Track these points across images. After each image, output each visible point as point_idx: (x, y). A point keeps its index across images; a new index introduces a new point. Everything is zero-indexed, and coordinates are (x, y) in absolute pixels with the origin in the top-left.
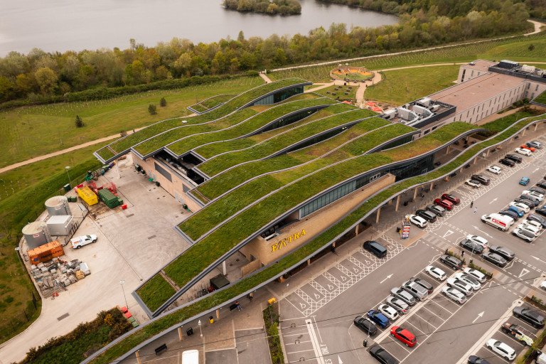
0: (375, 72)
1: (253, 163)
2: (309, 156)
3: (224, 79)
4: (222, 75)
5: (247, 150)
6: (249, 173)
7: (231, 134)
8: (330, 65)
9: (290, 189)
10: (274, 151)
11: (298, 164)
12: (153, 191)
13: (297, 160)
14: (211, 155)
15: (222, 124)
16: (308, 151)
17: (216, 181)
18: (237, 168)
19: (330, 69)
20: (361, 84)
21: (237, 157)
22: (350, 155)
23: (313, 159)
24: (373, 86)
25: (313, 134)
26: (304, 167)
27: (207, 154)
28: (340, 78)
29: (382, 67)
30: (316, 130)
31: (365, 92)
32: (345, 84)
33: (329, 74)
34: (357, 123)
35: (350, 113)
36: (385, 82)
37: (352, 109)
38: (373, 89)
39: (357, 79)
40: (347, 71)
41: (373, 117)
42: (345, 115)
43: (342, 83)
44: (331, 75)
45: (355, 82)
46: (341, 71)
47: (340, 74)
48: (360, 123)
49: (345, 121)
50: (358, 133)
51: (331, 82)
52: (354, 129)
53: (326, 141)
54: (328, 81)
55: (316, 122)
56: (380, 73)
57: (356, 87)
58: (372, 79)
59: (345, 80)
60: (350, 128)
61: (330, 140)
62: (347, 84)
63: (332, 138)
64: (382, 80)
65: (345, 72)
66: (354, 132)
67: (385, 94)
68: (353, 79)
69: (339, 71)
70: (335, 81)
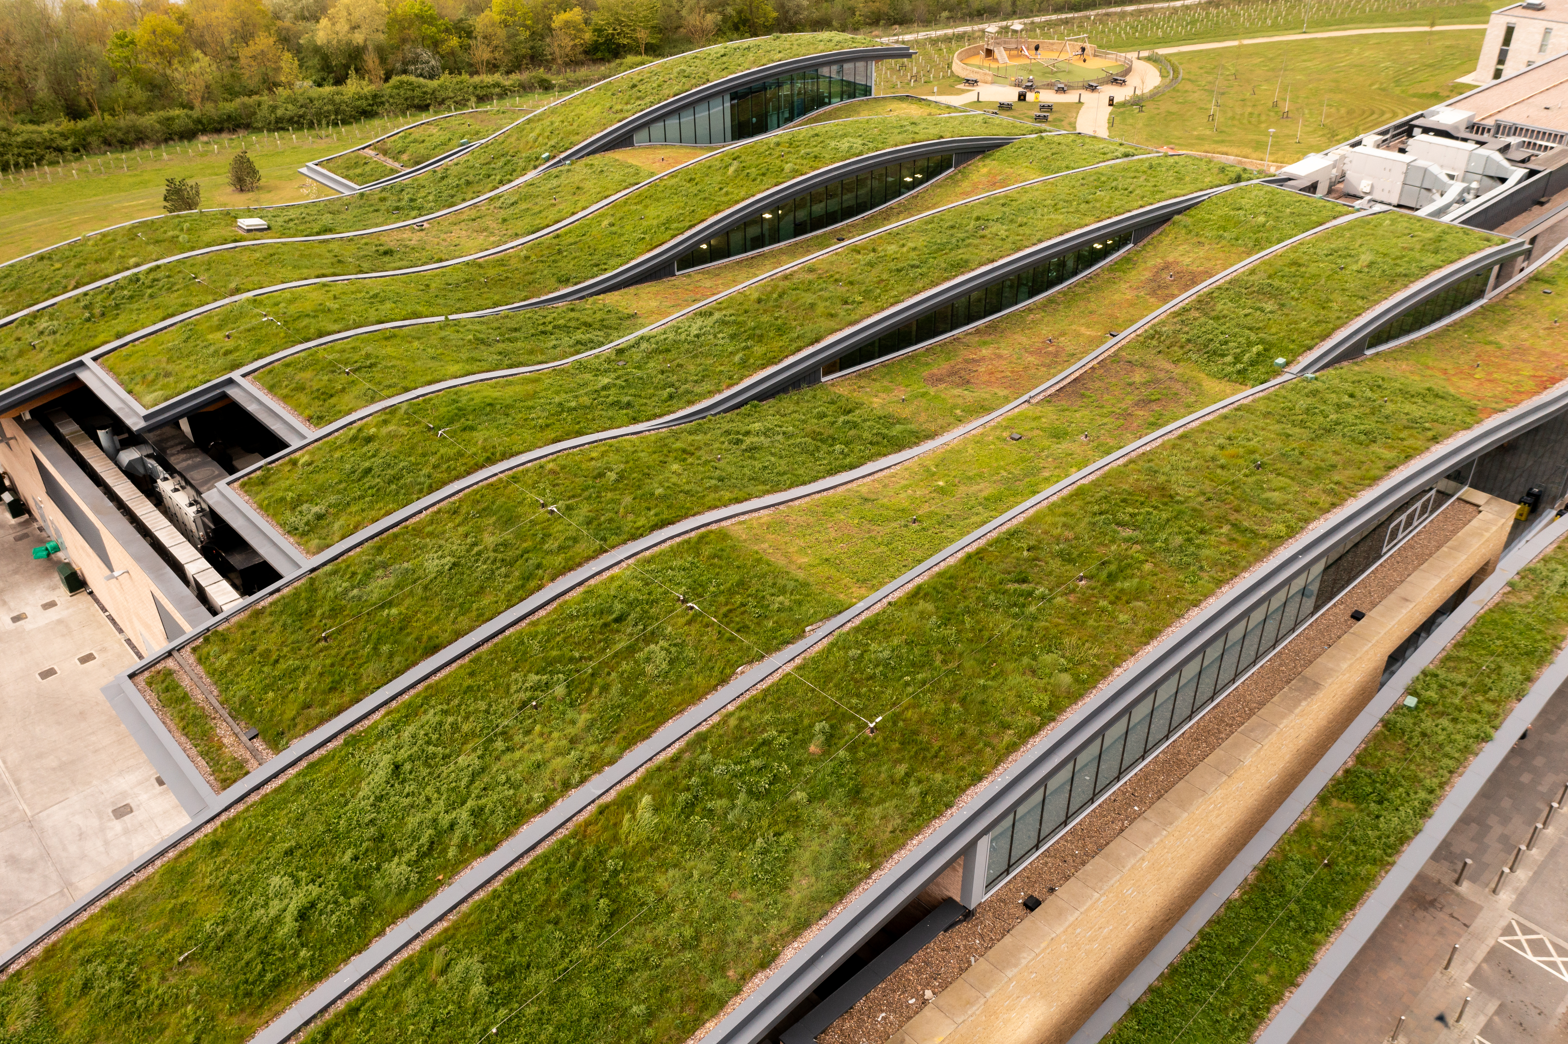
0: (1132, 56)
1: (612, 447)
2: (953, 394)
3: (525, 88)
4: (515, 77)
5: (581, 367)
6: (575, 522)
7: (500, 281)
8: (948, 39)
9: (879, 650)
10: (746, 366)
11: (898, 445)
12: (38, 619)
13: (888, 420)
14: (347, 400)
15: (459, 234)
16: (941, 366)
17: (340, 585)
18: (494, 487)
19: (951, 51)
20: (1087, 96)
21: (507, 409)
22: (1211, 385)
23: (985, 409)
24: (1138, 102)
25: (961, 266)
26: (943, 461)
27: (326, 395)
28: (998, 78)
29: (1149, 43)
30: (976, 246)
31: (1112, 124)
32: (1022, 97)
33: (949, 66)
34: (1179, 212)
35: (1125, 170)
36: (1180, 86)
37: (1126, 155)
38: (1141, 111)
39: (1064, 79)
40: (1019, 56)
41: (1242, 184)
42: (1103, 179)
43: (1010, 95)
44: (958, 67)
45: (1061, 90)
46: (997, 54)
47: (994, 65)
48: (1192, 212)
49: (1117, 204)
50: (1197, 262)
51: (963, 91)
52: (1167, 241)
53: (1030, 310)
54: (950, 90)
55: (964, 208)
56: (1148, 59)
57: (1068, 106)
58: (1127, 78)
59: (1018, 84)
60: (1145, 241)
61: (1050, 301)
62: (1030, 96)
63: (1058, 292)
64: (1168, 80)
65: (1010, 57)
66: (1170, 259)
67: (1195, 129)
68: (1049, 81)
69: (989, 53)
70: (977, 89)
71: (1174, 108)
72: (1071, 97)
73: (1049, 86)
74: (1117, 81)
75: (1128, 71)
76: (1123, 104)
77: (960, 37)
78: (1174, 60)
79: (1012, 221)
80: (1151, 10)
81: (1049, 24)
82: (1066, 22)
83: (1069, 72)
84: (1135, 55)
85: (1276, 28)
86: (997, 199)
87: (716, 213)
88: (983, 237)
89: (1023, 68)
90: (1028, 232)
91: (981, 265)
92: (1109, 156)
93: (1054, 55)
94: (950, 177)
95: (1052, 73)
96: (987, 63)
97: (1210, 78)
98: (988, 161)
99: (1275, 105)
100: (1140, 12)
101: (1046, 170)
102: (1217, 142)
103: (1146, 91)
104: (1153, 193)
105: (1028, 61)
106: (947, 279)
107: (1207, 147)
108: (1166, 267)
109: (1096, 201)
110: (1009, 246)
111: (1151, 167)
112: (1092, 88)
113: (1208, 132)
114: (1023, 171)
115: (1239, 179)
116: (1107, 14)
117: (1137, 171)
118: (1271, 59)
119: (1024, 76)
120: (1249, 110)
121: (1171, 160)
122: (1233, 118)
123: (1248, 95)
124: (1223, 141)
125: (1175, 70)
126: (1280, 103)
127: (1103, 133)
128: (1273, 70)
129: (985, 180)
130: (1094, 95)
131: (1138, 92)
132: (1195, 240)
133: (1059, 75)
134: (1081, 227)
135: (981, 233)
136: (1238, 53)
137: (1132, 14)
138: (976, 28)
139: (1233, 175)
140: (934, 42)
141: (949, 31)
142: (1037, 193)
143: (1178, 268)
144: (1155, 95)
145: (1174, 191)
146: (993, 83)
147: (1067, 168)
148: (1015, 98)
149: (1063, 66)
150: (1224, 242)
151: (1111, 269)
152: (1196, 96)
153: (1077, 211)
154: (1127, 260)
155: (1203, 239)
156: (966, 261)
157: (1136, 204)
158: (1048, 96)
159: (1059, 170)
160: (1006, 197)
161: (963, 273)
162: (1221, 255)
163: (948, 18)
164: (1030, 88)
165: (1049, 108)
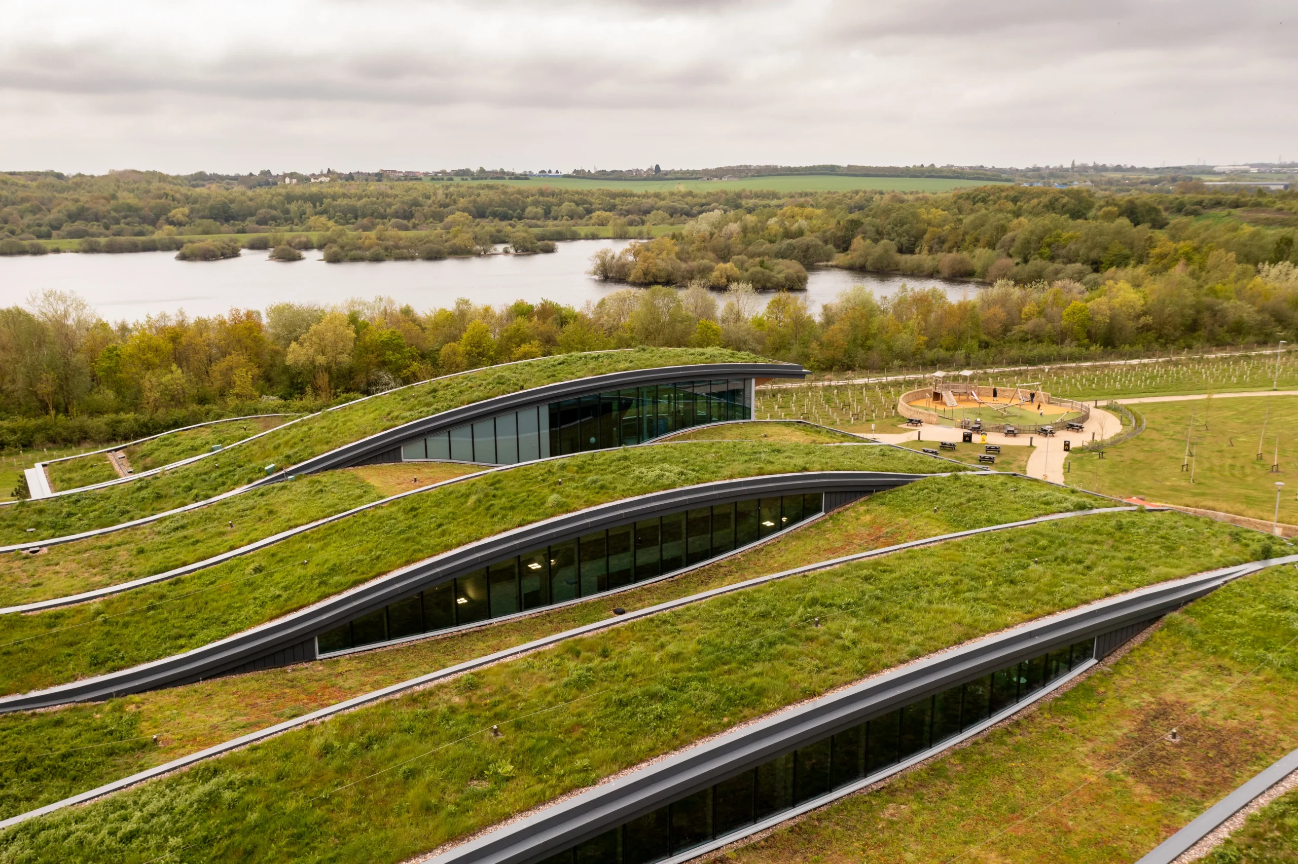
0: (1089, 404)
8: (897, 384)
20: (1038, 440)
28: (944, 419)
29: (1107, 394)
30: (791, 660)
31: (1067, 469)
32: (967, 438)
33: (895, 407)
34: (1174, 606)
35: (1077, 528)
36: (1144, 435)
37: (1081, 507)
38: (1101, 457)
39: (1014, 423)
40: (968, 400)
41: (1275, 562)
42: (1043, 542)
43: (955, 435)
44: (903, 408)
45: (1011, 433)
46: (945, 398)
47: (940, 408)
48: (1198, 607)
49: (1067, 588)
50: (1223, 710)
51: (905, 430)
52: (1157, 658)
53: (889, 791)
54: (892, 429)
55: (799, 581)
56: (1107, 408)
57: (1018, 449)
58: (1084, 425)
59: (964, 426)
60: (1119, 655)
61: (935, 770)
62: (976, 438)
63: (954, 752)
64: (1130, 429)
65: (959, 401)
66: (1169, 696)
67: (1167, 479)
68: (997, 424)
69: (937, 396)
70: (919, 429)
71: (1140, 456)
72: (1022, 441)
73: (998, 429)
74: (1073, 426)
75: (1085, 418)
76: (1081, 450)
77: (910, 384)
78: (1135, 409)
79: (872, 611)
80: (1106, 366)
81: (1003, 374)
82: (1020, 373)
83: (1021, 417)
84: (1093, 404)
85: (1241, 385)
86: (860, 567)
87: (408, 563)
88: (811, 639)
89: (971, 411)
90: (896, 634)
91: (788, 701)
92: (1056, 506)
93: (1007, 401)
94: (816, 525)
95: (1002, 417)
96: (933, 405)
97: (1178, 428)
98: (874, 505)
99: (1260, 457)
100: (1096, 368)
101: (956, 523)
102: (1195, 495)
103: (1107, 437)
104: (1129, 571)
105: (977, 406)
106: (709, 732)
107: (1187, 500)
108: (1163, 712)
109: (1028, 580)
110: (852, 663)
111: (1120, 527)
112: (1044, 432)
113: (1183, 483)
114: (921, 523)
115: (1267, 554)
116: (1061, 368)
117: (1097, 532)
118: (1244, 413)
119: (972, 419)
120: (1230, 461)
121: (1152, 518)
122: (1211, 470)
123: (1225, 446)
124: (1203, 494)
125: (1138, 420)
126: (1265, 456)
127: (1058, 478)
128: (1248, 423)
129: (864, 531)
130: (1050, 440)
131: (1098, 438)
132: (1211, 661)
133: (1010, 419)
134: (998, 629)
135: (812, 630)
136: (1208, 406)
137: (1087, 369)
138: (927, 375)
139: (1256, 547)
140: (883, 386)
141: (900, 378)
142: (929, 561)
143: (1188, 720)
144: (1116, 442)
145: (1163, 570)
146: (937, 424)
147: (989, 522)
148: (961, 439)
149: (1015, 411)
150: (1268, 672)
151: (1055, 707)
152: (1164, 445)
153: (993, 598)
154: (1084, 690)
155: (1226, 662)
156: (761, 692)
157: (1098, 590)
158: (995, 439)
159: (977, 523)
160: (877, 563)
161: (745, 720)
162: (1267, 697)
163: (901, 366)
164: (977, 430)
165: (996, 450)
